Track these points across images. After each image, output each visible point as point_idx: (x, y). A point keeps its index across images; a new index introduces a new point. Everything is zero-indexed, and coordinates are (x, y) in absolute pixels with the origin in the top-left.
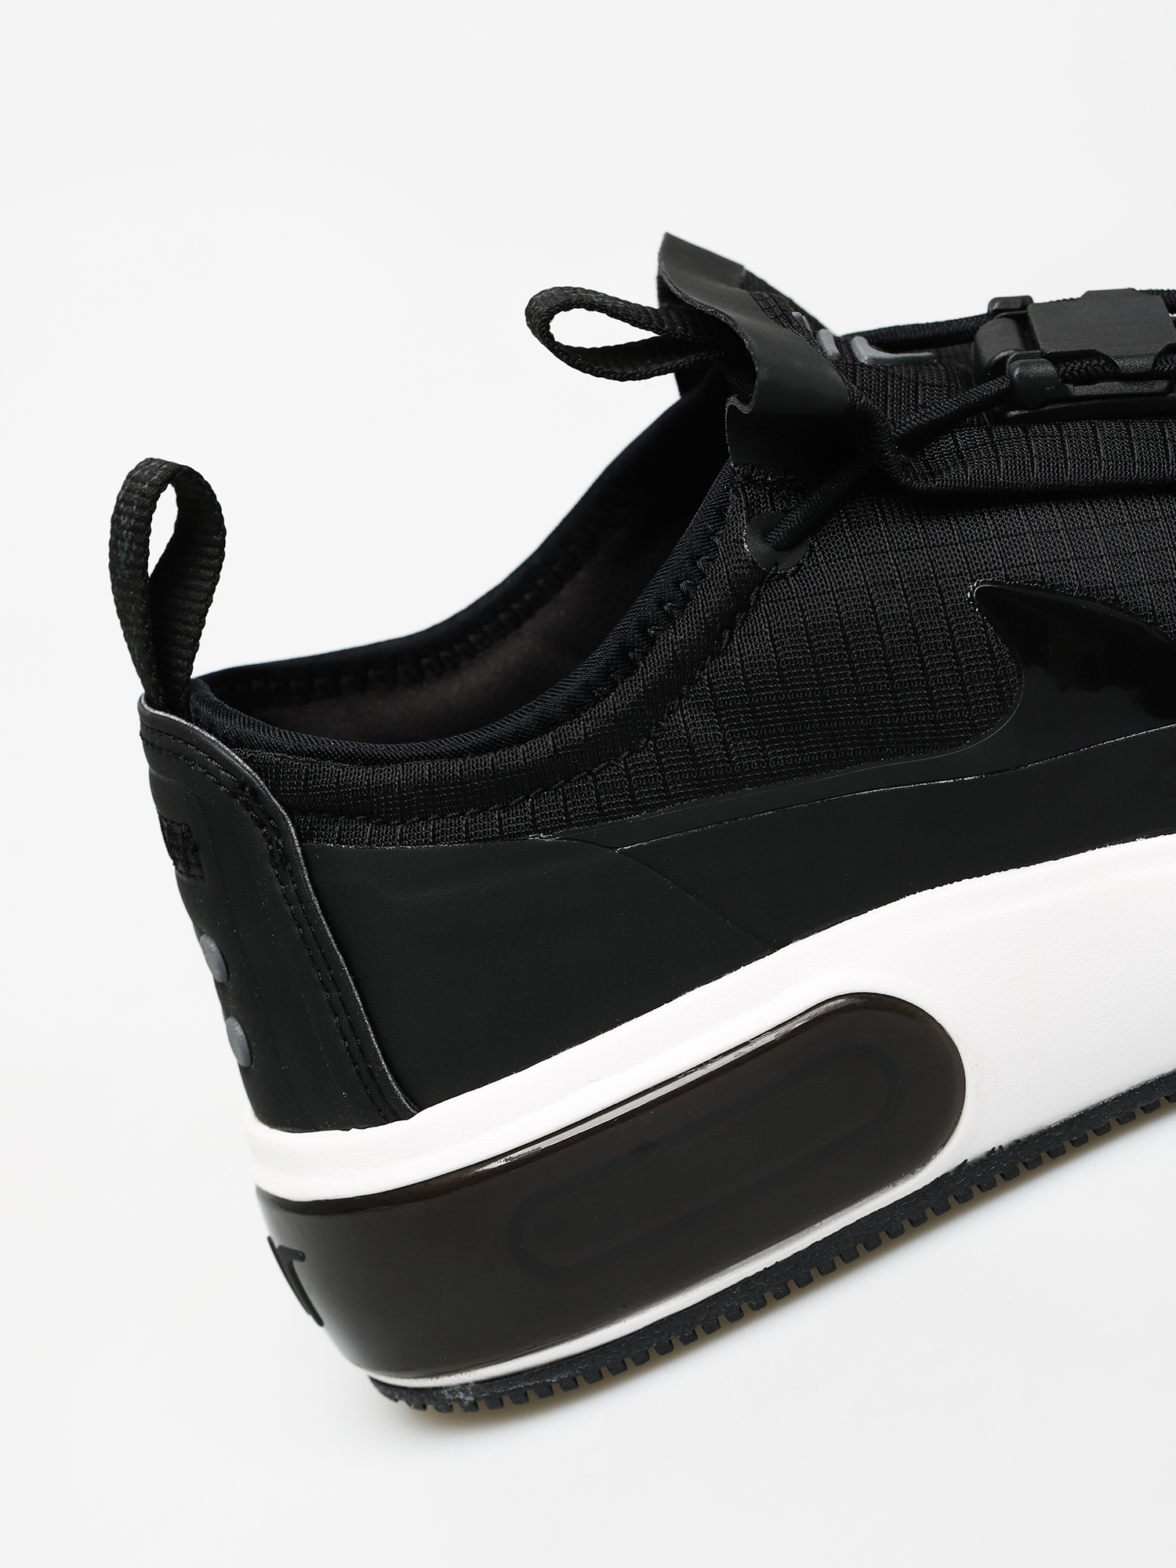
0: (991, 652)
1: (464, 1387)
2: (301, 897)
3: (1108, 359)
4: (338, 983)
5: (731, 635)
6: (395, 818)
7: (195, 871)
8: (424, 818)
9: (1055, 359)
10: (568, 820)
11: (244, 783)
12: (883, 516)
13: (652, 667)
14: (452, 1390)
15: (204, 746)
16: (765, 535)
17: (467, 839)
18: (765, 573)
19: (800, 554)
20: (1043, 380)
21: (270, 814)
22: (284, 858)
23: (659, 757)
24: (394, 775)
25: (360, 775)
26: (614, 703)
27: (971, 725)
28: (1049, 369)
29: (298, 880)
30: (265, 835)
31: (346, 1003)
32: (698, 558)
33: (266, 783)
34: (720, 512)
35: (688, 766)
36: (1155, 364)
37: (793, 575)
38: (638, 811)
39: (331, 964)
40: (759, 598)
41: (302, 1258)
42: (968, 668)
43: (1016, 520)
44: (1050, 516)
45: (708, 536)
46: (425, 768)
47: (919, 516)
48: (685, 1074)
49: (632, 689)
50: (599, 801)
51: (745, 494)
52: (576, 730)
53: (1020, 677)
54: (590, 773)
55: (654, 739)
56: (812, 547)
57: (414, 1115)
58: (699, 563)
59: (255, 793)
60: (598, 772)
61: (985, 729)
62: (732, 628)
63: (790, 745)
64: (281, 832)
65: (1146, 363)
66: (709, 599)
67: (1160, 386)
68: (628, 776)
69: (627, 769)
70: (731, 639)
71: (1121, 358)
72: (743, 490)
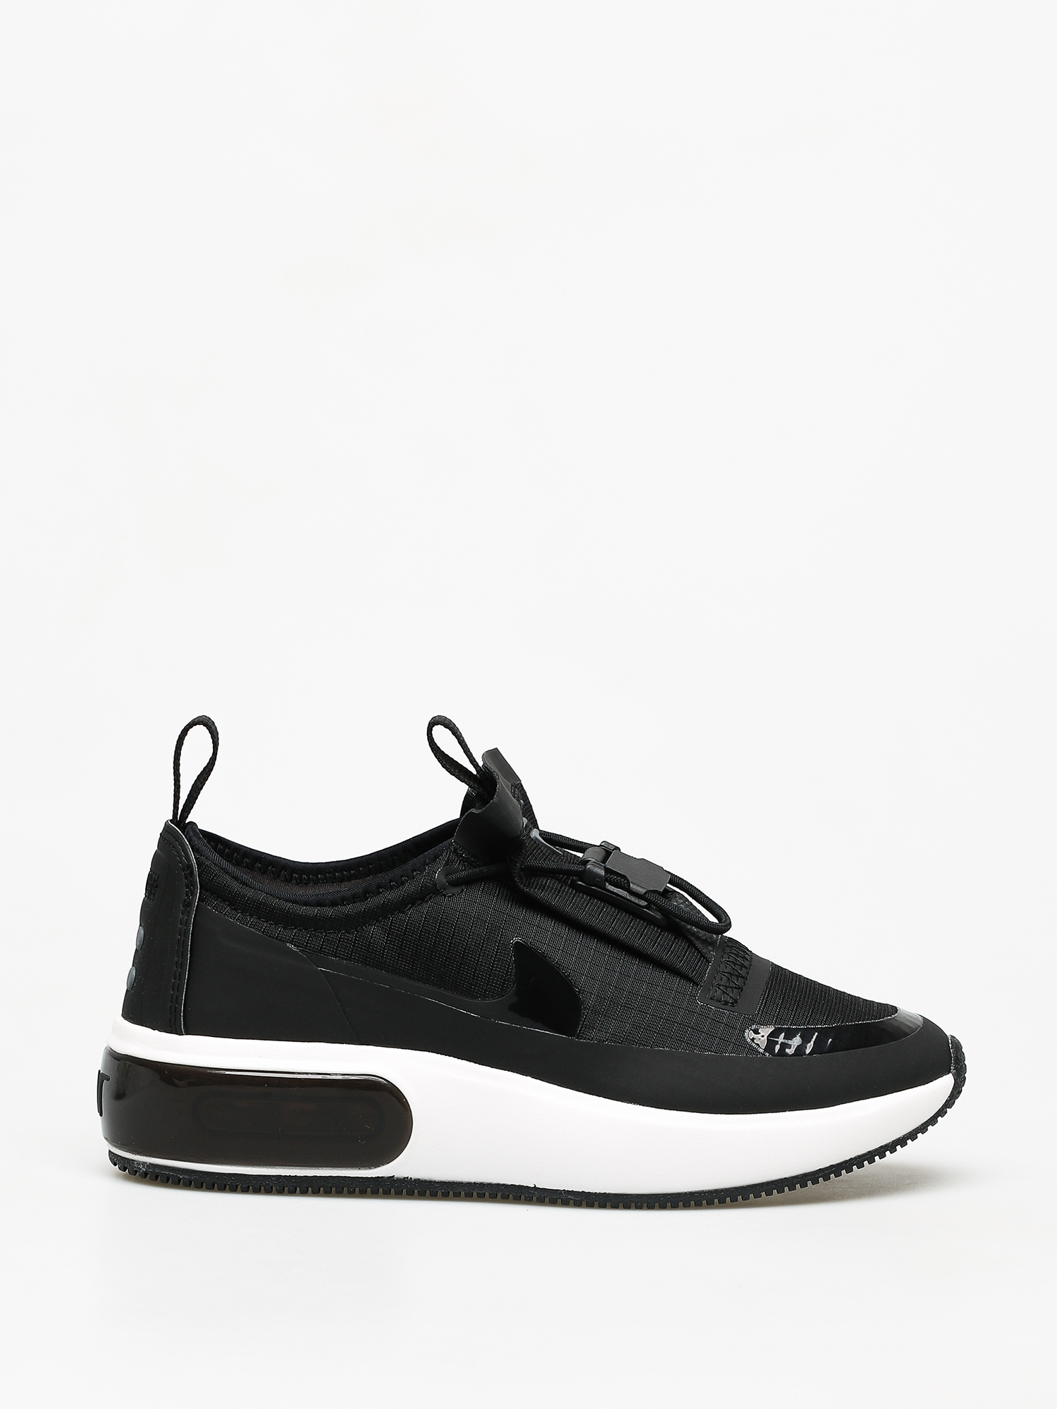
0: (508, 968)
1: (144, 1163)
2: (187, 923)
3: (628, 881)
4: (182, 966)
5: (411, 907)
6: (239, 910)
7: (152, 897)
8: (251, 916)
9: (607, 870)
10: (306, 946)
11: (190, 866)
12: (498, 895)
13: (373, 902)
14: (139, 1163)
15: (182, 844)
16: (447, 875)
17: (263, 932)
18: (438, 890)
19: (456, 890)
20: (598, 875)
21: (193, 884)
22: (188, 905)
23: (355, 940)
24: (250, 893)
25: (236, 886)
26: (348, 909)
27: (485, 993)
28: (602, 873)
29: (189, 916)
30: (186, 892)
31: (181, 976)
32: (416, 871)
33: (198, 871)
34: (436, 857)
35: (364, 950)
36: (645, 893)
37: (449, 897)
38: (335, 956)
39: (184, 956)
40: (430, 898)
41: (108, 1080)
42: (495, 970)
43: (549, 925)
44: (564, 931)
45: (425, 864)
46: (262, 896)
47: (512, 902)
48: (299, 1073)
49: (360, 907)
50: (322, 945)
51: (450, 855)
52: (330, 911)
53: (514, 984)
54: (325, 932)
55: (358, 932)
56: (463, 890)
57: (183, 1035)
58: (415, 873)
59: (192, 872)
60: (329, 933)
61: (489, 998)
62: (413, 905)
63: (409, 963)
64: (193, 894)
65: (642, 891)
66: (409, 888)
67: (643, 903)
68: (339, 941)
69: (340, 938)
70: (410, 909)
71: (634, 884)
72: (450, 853)
